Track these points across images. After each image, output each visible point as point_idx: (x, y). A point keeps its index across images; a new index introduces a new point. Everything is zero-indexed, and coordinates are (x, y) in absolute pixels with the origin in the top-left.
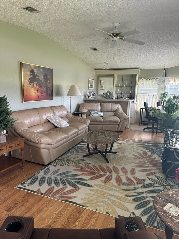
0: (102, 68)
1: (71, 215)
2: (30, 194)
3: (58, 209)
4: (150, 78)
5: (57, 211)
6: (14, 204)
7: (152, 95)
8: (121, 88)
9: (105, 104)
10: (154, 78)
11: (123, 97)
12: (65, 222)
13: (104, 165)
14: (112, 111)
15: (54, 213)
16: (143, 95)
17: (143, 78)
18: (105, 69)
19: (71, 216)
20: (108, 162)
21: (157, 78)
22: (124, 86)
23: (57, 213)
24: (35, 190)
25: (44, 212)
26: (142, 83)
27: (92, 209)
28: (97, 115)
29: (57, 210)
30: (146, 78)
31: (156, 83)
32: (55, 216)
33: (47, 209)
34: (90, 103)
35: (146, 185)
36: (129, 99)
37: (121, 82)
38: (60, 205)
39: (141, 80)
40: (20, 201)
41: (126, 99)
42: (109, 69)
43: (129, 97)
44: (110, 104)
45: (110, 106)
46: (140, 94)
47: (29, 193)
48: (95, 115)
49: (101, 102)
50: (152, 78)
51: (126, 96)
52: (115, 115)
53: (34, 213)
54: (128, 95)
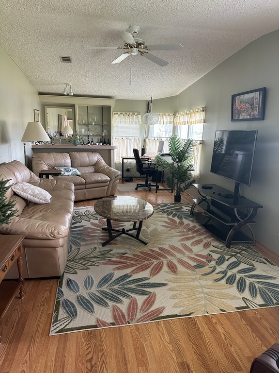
0: (61, 92)
1: (188, 333)
2: (91, 332)
3: (163, 334)
4: (128, 113)
5: (164, 337)
6: (87, 361)
7: (133, 138)
8: (87, 127)
9: (77, 155)
10: (134, 114)
11: (92, 142)
12: (193, 347)
13: (145, 249)
14: (90, 164)
15: (166, 344)
16: (121, 138)
17: (119, 113)
18: (68, 95)
19: (190, 336)
20: (145, 244)
21: (138, 114)
22: (93, 124)
23: (168, 340)
24: (94, 324)
25: (150, 349)
26: (119, 120)
27: (203, 314)
28: (70, 173)
29: (162, 336)
30: (124, 113)
31: (137, 121)
32: (170, 346)
33: (148, 342)
34: (51, 152)
35: (218, 260)
36: (101, 144)
37: (86, 118)
38: (158, 328)
39: (117, 115)
40: (90, 352)
41: (97, 144)
42: (75, 95)
43: (101, 142)
44: (85, 154)
45: (86, 158)
46: (117, 137)
47: (89, 333)
48: (66, 174)
49: (68, 151)
50: (131, 113)
51: (95, 140)
52: (96, 171)
53: (137, 359)
54: (99, 138)
